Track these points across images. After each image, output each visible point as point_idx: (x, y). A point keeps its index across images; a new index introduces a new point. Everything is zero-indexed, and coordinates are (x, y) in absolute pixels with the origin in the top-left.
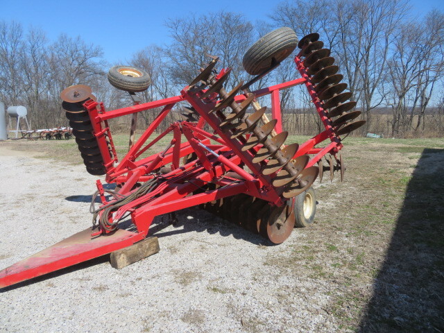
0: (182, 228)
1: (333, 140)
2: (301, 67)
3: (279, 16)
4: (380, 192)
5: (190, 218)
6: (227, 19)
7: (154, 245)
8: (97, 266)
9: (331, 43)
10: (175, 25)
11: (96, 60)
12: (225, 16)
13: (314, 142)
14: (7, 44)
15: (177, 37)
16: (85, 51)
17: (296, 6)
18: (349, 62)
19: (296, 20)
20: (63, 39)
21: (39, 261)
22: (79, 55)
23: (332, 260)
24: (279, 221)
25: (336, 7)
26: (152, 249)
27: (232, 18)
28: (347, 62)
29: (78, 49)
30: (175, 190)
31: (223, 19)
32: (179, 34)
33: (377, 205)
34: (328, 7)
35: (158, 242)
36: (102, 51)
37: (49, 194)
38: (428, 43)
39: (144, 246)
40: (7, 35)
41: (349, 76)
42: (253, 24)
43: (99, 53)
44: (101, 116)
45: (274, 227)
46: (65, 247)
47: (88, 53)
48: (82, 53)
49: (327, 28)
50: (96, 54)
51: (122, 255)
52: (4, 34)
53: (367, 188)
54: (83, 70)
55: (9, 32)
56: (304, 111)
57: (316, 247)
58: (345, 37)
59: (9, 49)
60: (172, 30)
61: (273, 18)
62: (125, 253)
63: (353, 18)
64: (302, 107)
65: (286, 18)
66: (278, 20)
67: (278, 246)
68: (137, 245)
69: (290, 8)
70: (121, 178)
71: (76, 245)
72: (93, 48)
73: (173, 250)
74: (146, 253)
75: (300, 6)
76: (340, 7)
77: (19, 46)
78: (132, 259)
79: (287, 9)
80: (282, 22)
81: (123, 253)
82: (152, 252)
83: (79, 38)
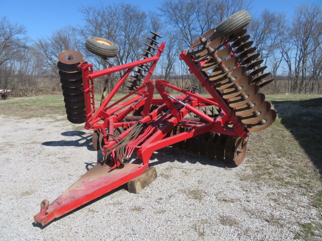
0: (156, 160)
3: (165, 9)
5: (155, 153)
6: (127, 8)
7: (154, 173)
8: (117, 193)
9: (202, 29)
10: (87, 12)
11: (21, 36)
12: (125, 6)
15: (89, 21)
16: (10, 29)
17: (177, 2)
19: (177, 12)
21: (80, 192)
22: (5, 32)
23: (285, 173)
24: (238, 150)
26: (153, 176)
27: (130, 8)
29: (5, 27)
31: (124, 9)
32: (91, 18)
35: (156, 171)
36: (26, 29)
37: (24, 141)
38: (263, 32)
39: (149, 175)
42: (147, 13)
43: (23, 30)
44: (91, 75)
45: (236, 153)
46: (91, 180)
47: (14, 31)
48: (8, 30)
49: (200, 18)
50: (20, 32)
51: (138, 183)
54: (8, 44)
56: (182, 77)
57: (265, 166)
58: (211, 25)
60: (85, 15)
61: (160, 9)
64: (180, 74)
65: (171, 10)
66: (165, 11)
68: (145, 174)
69: (173, 3)
70: (97, 125)
71: (100, 177)
72: (18, 27)
73: (165, 176)
74: (151, 180)
75: (180, 2)
78: (144, 184)
79: (171, 4)
80: (167, 13)
81: (138, 180)
83: (5, 18)
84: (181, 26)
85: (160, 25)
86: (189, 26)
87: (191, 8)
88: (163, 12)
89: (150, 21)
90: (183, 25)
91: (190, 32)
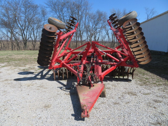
65: (52, 5)
69: (53, 2)
84: (58, 14)
85: (46, 13)
86: (63, 14)
87: (64, 5)
88: (48, 6)
89: (40, 10)
91: (63, 17)
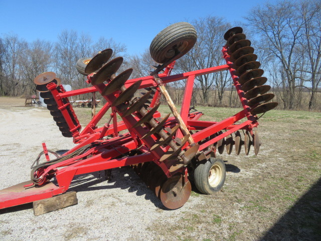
0: (112, 184)
1: (249, 118)
2: (226, 56)
3: (252, 17)
4: (304, 166)
5: (127, 175)
8: (24, 211)
9: (295, 36)
13: (235, 120)
14: (68, 45)
16: (115, 48)
17: (266, 9)
18: (311, 51)
20: (101, 40)
23: (208, 234)
24: (175, 189)
25: (300, 7)
26: (70, 201)
27: (216, 20)
28: (310, 52)
29: (111, 46)
30: (100, 155)
33: (291, 179)
34: (293, 8)
35: (76, 196)
36: (126, 48)
39: (62, 199)
40: (68, 39)
41: (312, 62)
43: (124, 49)
44: (61, 95)
45: (170, 194)
47: (117, 50)
49: (292, 24)
50: (122, 50)
51: (40, 205)
52: (66, 38)
53: (295, 160)
55: (69, 37)
57: (204, 217)
58: (309, 31)
59: (69, 48)
61: (247, 19)
62: (43, 204)
63: (315, 15)
65: (258, 18)
66: (251, 20)
67: (172, 212)
68: (55, 198)
73: (89, 203)
74: (64, 205)
75: (269, 9)
76: (304, 7)
77: (74, 47)
78: (49, 209)
79: (259, 11)
80: (254, 22)
81: (41, 203)
82: (69, 204)
83: (111, 40)
90: (273, 33)
91: (279, 40)
